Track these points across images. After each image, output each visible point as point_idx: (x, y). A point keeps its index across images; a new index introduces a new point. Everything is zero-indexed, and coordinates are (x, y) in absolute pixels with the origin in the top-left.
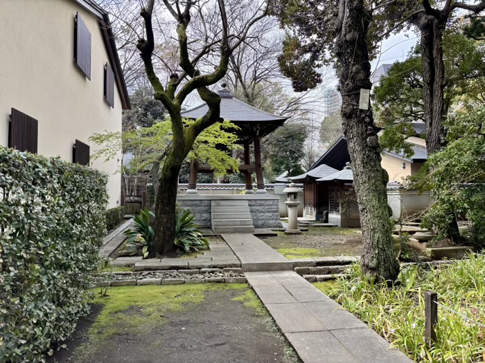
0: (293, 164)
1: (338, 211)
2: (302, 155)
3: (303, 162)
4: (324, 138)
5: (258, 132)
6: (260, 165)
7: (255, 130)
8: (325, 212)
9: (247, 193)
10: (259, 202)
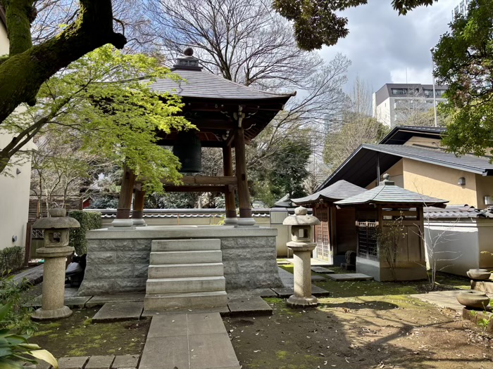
0: (295, 186)
1: (376, 254)
2: (306, 175)
3: (306, 184)
4: (328, 159)
5: (241, 120)
6: (244, 177)
7: (236, 118)
8: (348, 253)
9: (227, 223)
10: (241, 241)
